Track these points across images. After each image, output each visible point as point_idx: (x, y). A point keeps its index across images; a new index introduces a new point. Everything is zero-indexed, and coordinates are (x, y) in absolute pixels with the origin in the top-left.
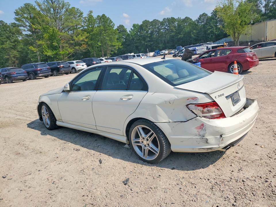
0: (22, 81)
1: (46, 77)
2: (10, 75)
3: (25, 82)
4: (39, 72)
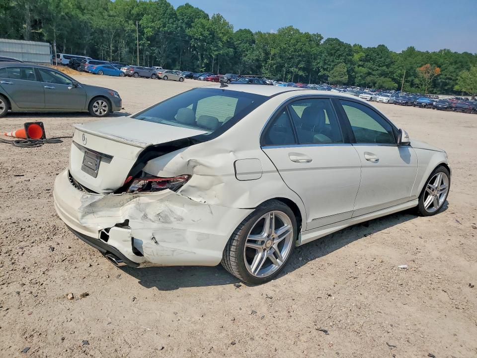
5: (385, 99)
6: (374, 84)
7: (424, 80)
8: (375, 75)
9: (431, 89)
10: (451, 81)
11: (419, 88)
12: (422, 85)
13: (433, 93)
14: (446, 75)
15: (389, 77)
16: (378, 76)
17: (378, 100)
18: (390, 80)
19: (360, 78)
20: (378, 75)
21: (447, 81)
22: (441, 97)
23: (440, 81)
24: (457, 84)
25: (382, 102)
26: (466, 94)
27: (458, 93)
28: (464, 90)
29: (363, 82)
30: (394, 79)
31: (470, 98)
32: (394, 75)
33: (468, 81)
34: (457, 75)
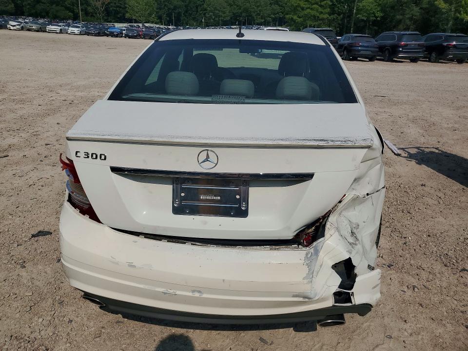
0: (368, 60)
1: (414, 60)
2: (352, 46)
3: (371, 62)
4: (401, 49)
5: (76, 30)
6: (47, 13)
7: (97, 8)
8: (45, 3)
9: (105, 18)
10: (121, 9)
11: (94, 16)
12: (96, 14)
13: (109, 22)
14: (115, 4)
15: (62, 6)
16: (48, 5)
17: (69, 31)
18: (63, 8)
19: (28, 7)
20: (48, 3)
21: (118, 9)
22: (117, 25)
23: (111, 9)
24: (127, 12)
25: (73, 33)
26: (136, 22)
27: (130, 21)
28: (134, 18)
29: (33, 11)
30: (67, 8)
31: (141, 25)
32: (66, 3)
33: (136, 9)
34: (125, 3)
